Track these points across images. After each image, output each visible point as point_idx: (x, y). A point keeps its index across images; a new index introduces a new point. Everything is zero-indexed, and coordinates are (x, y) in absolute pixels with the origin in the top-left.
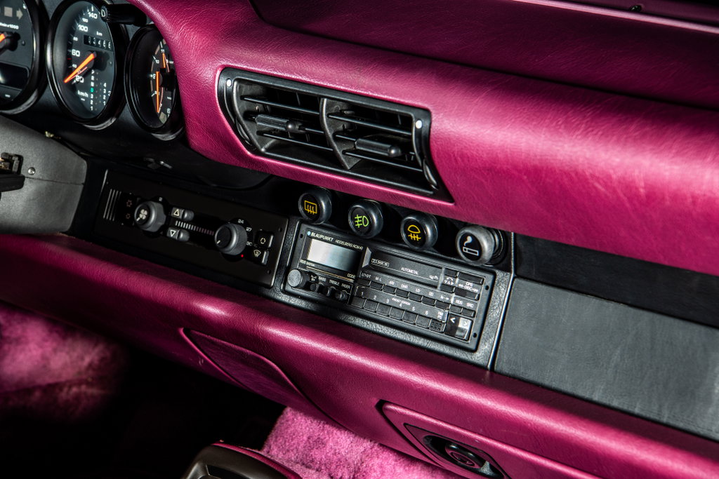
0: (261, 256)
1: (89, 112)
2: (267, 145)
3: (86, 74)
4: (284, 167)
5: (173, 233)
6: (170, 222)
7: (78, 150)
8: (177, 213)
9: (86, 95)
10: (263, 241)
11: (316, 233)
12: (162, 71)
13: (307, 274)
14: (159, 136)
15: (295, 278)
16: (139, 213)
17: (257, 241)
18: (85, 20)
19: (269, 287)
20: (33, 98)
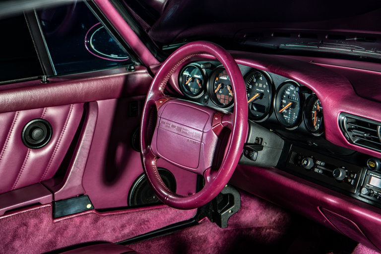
0: (351, 182)
1: (288, 123)
2: (356, 140)
3: (288, 109)
4: (362, 149)
5: (316, 170)
6: (315, 166)
7: (281, 136)
8: (318, 162)
9: (287, 117)
10: (352, 176)
11: (374, 174)
12: (317, 111)
13: (369, 190)
14: (315, 134)
15: (364, 191)
16: (304, 161)
17: (350, 176)
18: (289, 90)
19: (354, 194)
20: (267, 117)
